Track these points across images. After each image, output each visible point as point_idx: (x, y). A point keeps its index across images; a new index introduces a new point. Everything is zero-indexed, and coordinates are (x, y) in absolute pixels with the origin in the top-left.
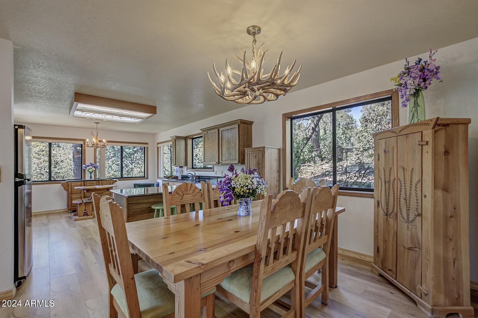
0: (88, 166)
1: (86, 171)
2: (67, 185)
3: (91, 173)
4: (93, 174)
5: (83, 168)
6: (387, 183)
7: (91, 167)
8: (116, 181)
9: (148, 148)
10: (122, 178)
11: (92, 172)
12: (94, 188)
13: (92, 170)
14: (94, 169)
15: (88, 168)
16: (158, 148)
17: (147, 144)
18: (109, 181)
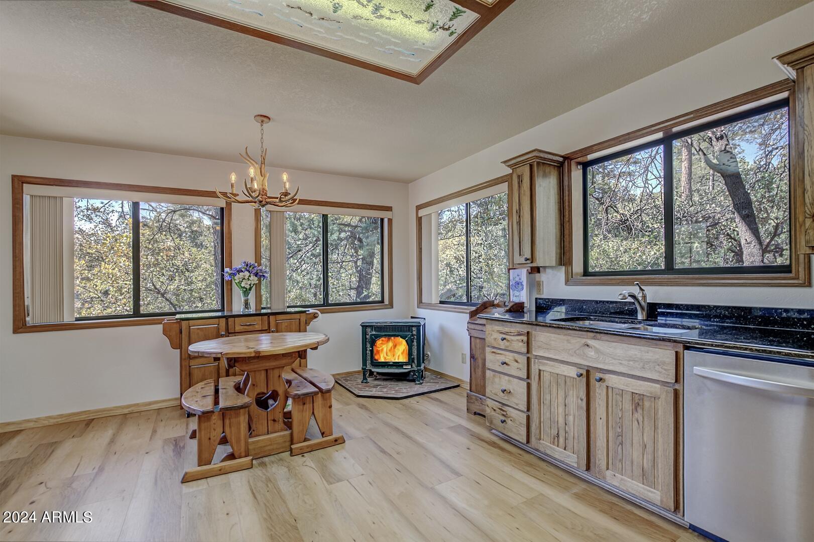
0: (240, 271)
1: (235, 287)
2: (178, 331)
3: (246, 292)
4: (252, 297)
5: (227, 278)
7: (247, 273)
8: (316, 317)
9: (392, 219)
10: (326, 305)
11: (250, 289)
12: (253, 355)
13: (249, 282)
14: (254, 279)
15: (238, 277)
16: (419, 220)
17: (389, 209)
18: (297, 316)
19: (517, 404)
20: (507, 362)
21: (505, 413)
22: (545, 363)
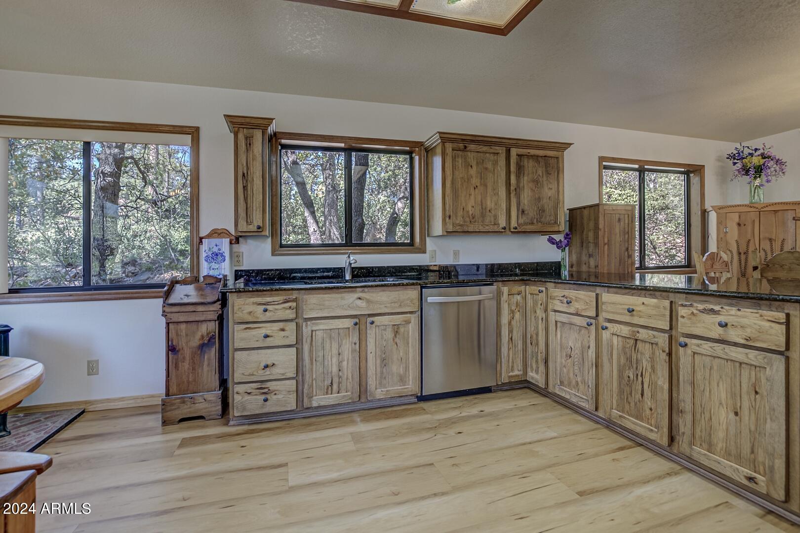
6: (742, 254)
19: (283, 374)
20: (268, 334)
21: (266, 390)
22: (318, 323)
